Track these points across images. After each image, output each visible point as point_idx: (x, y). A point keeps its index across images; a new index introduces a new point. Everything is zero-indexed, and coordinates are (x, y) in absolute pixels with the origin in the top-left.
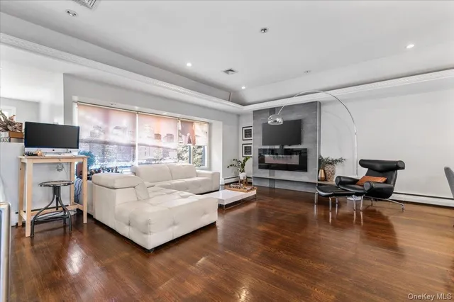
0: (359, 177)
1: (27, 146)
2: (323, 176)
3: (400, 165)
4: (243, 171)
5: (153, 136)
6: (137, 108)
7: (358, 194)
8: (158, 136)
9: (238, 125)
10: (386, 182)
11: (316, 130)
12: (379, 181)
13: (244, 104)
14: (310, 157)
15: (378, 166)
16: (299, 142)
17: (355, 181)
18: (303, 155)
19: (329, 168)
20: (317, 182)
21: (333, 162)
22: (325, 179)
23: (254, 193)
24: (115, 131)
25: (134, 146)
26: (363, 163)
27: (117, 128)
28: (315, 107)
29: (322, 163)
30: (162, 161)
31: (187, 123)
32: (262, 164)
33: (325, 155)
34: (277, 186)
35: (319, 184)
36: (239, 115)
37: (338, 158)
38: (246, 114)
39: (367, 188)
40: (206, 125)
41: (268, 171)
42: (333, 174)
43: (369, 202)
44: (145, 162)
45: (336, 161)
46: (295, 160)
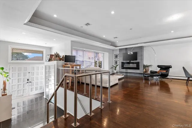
0: (157, 71)
1: (65, 62)
2: (145, 71)
3: (170, 67)
4: (116, 70)
5: (88, 58)
6: (84, 49)
7: (157, 76)
8: (89, 58)
9: (113, 54)
10: (166, 72)
11: (142, 56)
12: (164, 72)
13: (116, 47)
14: (140, 64)
15: (164, 67)
16: (136, 60)
17: (156, 72)
18: (138, 64)
19: (147, 68)
20: (143, 73)
21: (148, 66)
22: (146, 72)
23: (123, 76)
24: (79, 57)
25: (83, 61)
26: (159, 66)
27: (79, 56)
28: (141, 48)
29: (145, 67)
30: (91, 66)
31: (97, 53)
32: (123, 67)
33: (145, 64)
34: (128, 74)
35: (144, 74)
36: (113, 50)
37: (150, 65)
38: (116, 50)
39: (160, 74)
40: (103, 54)
41: (125, 69)
42: (148, 70)
43: (161, 79)
44: (86, 67)
45: (149, 66)
46: (135, 66)
